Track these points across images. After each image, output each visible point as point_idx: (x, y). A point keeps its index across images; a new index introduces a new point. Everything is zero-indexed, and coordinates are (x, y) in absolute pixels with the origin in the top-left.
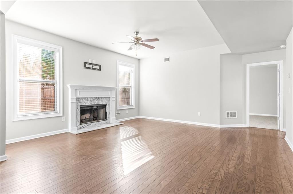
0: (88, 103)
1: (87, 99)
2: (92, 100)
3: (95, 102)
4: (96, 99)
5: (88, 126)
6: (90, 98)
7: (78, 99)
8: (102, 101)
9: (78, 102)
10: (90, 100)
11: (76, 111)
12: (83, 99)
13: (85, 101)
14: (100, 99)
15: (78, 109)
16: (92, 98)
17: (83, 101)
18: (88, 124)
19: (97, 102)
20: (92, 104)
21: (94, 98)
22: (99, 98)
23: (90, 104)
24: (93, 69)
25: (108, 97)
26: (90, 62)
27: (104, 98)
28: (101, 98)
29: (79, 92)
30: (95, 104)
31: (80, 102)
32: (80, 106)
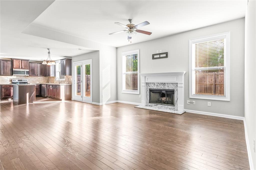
0: (155, 87)
1: (154, 84)
2: (158, 85)
3: (161, 87)
4: (162, 84)
5: (155, 106)
6: (157, 83)
7: (147, 84)
8: (168, 86)
9: (147, 86)
10: (157, 84)
11: (147, 92)
12: (151, 84)
13: (153, 85)
14: (166, 85)
15: (148, 91)
16: (158, 83)
17: (151, 86)
18: (155, 104)
19: (163, 87)
20: (158, 88)
21: (160, 84)
22: (165, 83)
23: (157, 88)
24: (160, 58)
25: (175, 83)
26: (157, 53)
27: (171, 84)
28: (167, 83)
29: (147, 78)
30: (161, 88)
31: (149, 86)
32: (149, 89)
